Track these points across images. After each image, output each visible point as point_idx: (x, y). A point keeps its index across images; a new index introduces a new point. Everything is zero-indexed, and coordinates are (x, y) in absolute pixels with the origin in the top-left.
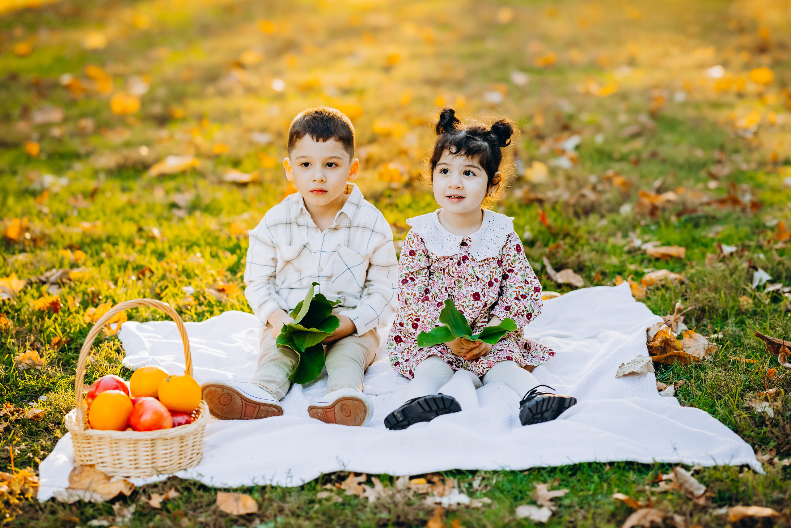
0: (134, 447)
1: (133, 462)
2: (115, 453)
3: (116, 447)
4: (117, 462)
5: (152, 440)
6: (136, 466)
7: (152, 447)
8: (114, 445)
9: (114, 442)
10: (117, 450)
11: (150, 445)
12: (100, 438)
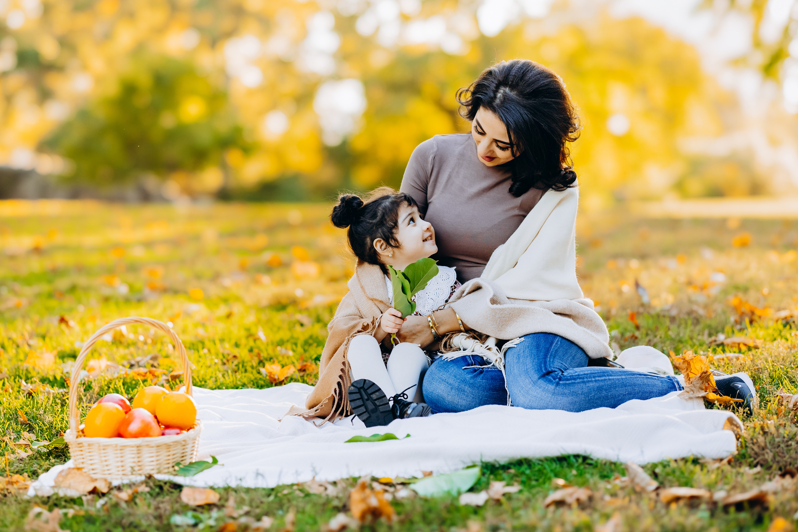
0: (121, 453)
1: (120, 469)
2: (104, 459)
3: (105, 453)
4: (106, 468)
5: (138, 447)
6: (124, 472)
7: (138, 453)
8: (102, 451)
9: (102, 448)
10: (105, 456)
11: (135, 452)
12: (89, 445)
